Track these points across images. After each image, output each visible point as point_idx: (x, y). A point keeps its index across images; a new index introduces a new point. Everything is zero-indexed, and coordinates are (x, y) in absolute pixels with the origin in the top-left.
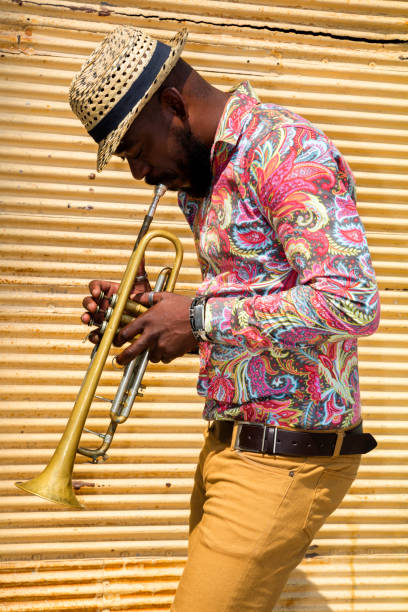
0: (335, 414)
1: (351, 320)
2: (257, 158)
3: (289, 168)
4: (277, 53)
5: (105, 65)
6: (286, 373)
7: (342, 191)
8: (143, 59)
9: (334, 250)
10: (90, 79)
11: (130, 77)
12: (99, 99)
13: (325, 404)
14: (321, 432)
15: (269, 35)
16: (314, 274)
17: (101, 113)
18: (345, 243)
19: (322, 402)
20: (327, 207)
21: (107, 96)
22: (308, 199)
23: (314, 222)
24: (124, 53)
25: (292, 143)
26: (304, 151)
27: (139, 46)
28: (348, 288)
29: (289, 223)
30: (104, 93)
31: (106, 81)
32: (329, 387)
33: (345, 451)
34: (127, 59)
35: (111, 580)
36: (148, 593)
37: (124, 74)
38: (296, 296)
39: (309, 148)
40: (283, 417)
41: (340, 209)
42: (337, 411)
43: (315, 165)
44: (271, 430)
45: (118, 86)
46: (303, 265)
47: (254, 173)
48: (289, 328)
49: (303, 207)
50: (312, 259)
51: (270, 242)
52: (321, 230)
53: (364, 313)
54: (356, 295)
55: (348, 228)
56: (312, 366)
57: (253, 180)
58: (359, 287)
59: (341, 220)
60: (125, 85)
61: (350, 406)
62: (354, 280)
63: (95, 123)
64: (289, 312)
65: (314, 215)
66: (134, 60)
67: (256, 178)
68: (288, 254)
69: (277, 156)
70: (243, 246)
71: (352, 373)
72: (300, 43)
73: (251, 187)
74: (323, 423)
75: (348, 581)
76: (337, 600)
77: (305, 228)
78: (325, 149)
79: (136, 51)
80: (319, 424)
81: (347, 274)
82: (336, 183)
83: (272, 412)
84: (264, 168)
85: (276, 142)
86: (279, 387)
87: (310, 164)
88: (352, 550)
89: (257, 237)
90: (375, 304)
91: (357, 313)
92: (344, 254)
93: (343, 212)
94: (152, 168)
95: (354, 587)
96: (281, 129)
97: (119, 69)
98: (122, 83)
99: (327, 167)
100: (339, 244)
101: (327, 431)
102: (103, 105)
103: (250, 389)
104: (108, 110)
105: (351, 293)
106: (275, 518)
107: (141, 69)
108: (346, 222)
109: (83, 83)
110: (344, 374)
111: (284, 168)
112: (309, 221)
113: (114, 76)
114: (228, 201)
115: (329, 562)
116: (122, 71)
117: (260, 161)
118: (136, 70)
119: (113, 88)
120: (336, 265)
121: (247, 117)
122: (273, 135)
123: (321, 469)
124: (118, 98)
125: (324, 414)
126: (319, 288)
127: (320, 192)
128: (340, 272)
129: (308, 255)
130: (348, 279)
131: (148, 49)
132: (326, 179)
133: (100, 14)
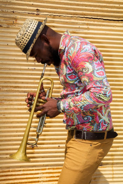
0: (104, 127)
1: (103, 100)
2: (69, 53)
3: (79, 55)
4: (87, 24)
5: (23, 31)
6: (88, 116)
7: (96, 60)
8: (34, 27)
9: (95, 79)
10: (20, 36)
11: (31, 33)
12: (23, 41)
13: (101, 124)
14: (99, 132)
15: (85, 19)
16: (90, 87)
17: (24, 45)
18: (98, 76)
19: (100, 123)
20: (92, 65)
21: (25, 40)
22: (86, 64)
23: (88, 71)
24: (28, 26)
25: (79, 47)
26: (83, 49)
27: (33, 24)
28: (101, 90)
29: (81, 72)
30: (24, 39)
31: (24, 36)
32: (101, 118)
33: (107, 138)
34: (29, 28)
35: (43, 173)
36: (54, 177)
37: (29, 33)
38: (86, 95)
39: (85, 48)
40: (88, 128)
41: (96, 66)
42: (104, 126)
43: (87, 53)
44: (84, 132)
45: (27, 36)
46: (86, 84)
47: (69, 58)
48: (85, 105)
49: (84, 66)
50: (89, 82)
51: (78, 78)
52: (91, 73)
53: (107, 97)
54: (103, 92)
55: (99, 71)
56: (96, 113)
57: (69, 60)
58: (104, 89)
59: (96, 69)
60: (30, 36)
61: (108, 124)
62: (102, 87)
63: (23, 48)
64: (84, 100)
65: (88, 69)
66: (31, 28)
67: (70, 59)
68: (82, 81)
69: (75, 52)
70: (70, 80)
71: (108, 114)
72: (94, 21)
73: (69, 62)
74: (100, 130)
75: (111, 172)
76: (108, 178)
77: (86, 73)
78: (90, 48)
79: (31, 26)
80: (99, 130)
81: (100, 86)
82: (94, 58)
83: (84, 127)
84: (71, 56)
85: (74, 47)
86: (86, 120)
87: (85, 53)
88: (113, 164)
89: (74, 76)
90: (110, 94)
91: (105, 97)
92: (98, 80)
93: (97, 66)
94: (42, 59)
95: (113, 174)
96: (76, 43)
97: (27, 31)
98: (29, 35)
99: (90, 53)
100: (96, 77)
101: (102, 132)
102: (24, 43)
103: (78, 121)
104: (26, 44)
105: (102, 91)
106: (86, 159)
107: (34, 30)
108: (98, 69)
109: (18, 37)
110: (106, 114)
111: (77, 55)
112: (87, 71)
113: (26, 34)
114: (64, 67)
115: (106, 167)
116: (28, 32)
117: (70, 54)
118: (32, 31)
119: (26, 37)
120: (96, 83)
121: (67, 41)
122: (73, 45)
123: (100, 144)
124: (28, 40)
125: (100, 127)
126: (92, 91)
127: (89, 61)
128: (98, 85)
129: (88, 81)
130: (100, 87)
131: (35, 24)
132: (91, 57)
133: (37, 15)
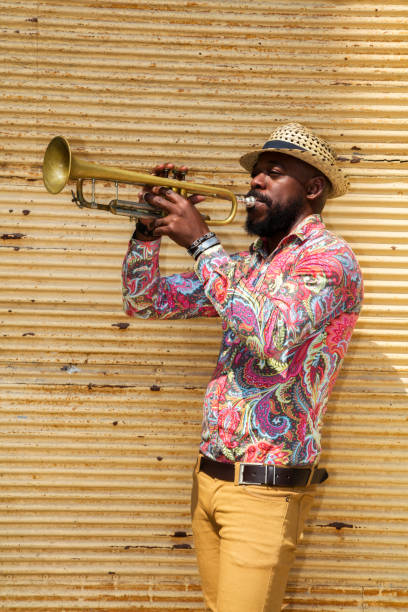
0: (312, 455)
6: (285, 415)
13: (307, 447)
19: (306, 444)
32: (311, 433)
40: (279, 457)
42: (313, 452)
56: (304, 414)
80: (301, 462)
86: (277, 425)
125: (306, 454)
133: (352, 162)
